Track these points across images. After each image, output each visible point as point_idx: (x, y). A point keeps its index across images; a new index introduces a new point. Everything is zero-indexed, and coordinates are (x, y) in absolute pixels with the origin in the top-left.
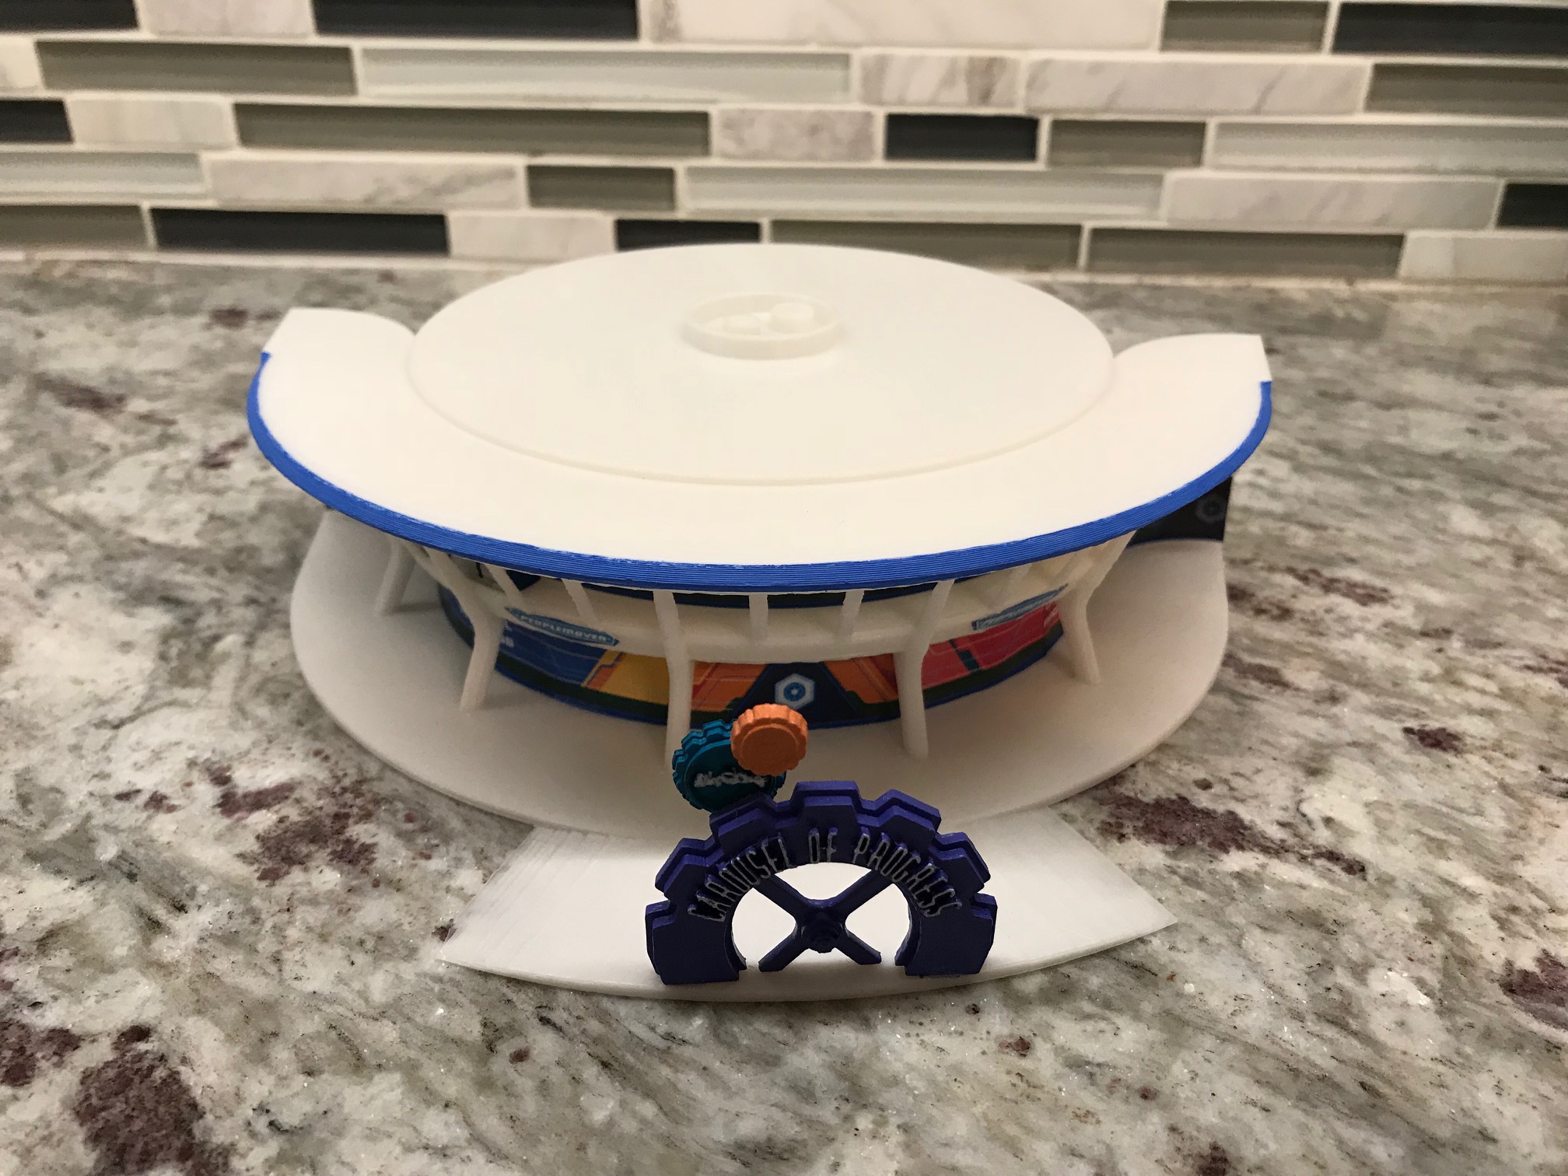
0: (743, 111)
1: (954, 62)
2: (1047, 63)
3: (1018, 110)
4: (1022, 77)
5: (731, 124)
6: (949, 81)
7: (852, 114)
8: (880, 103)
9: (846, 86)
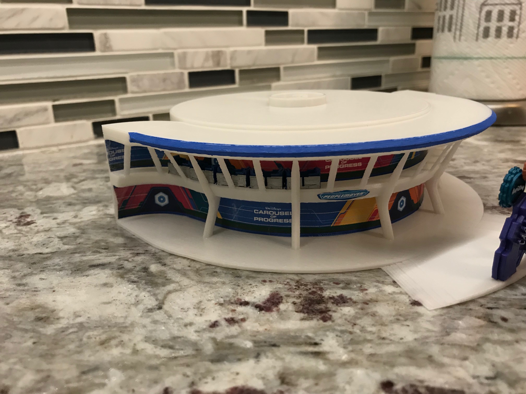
0: (138, 75)
1: (207, 53)
2: (235, 52)
3: (228, 68)
4: (228, 57)
5: (134, 80)
6: (206, 59)
7: (177, 73)
8: (185, 68)
9: (173, 64)
